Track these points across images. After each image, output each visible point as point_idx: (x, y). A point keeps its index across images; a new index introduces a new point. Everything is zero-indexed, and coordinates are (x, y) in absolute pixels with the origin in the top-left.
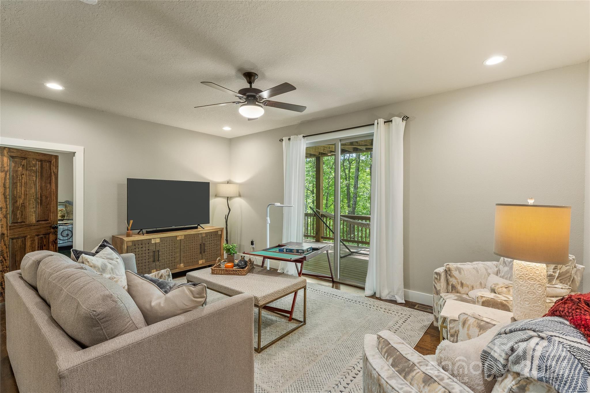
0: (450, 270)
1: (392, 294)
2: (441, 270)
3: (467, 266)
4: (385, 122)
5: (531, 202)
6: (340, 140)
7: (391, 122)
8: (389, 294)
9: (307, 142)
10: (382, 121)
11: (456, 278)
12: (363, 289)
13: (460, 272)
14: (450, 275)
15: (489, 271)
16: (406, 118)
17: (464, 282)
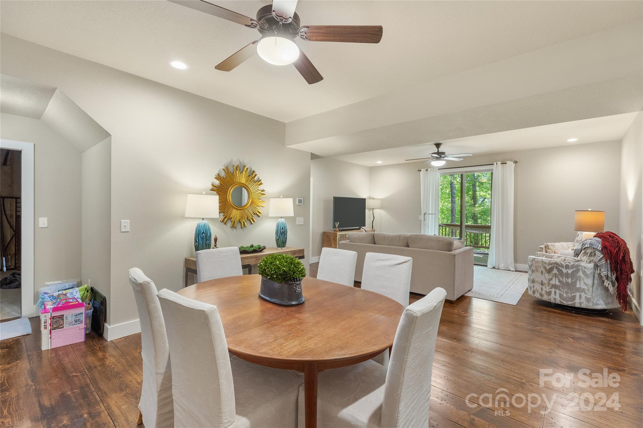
0: (548, 246)
1: (507, 266)
2: (543, 246)
3: (557, 244)
4: (501, 164)
5: (590, 210)
6: (466, 172)
7: (505, 164)
8: (504, 266)
9: (441, 172)
10: (499, 163)
11: (552, 250)
12: (487, 266)
13: (554, 247)
14: (548, 249)
15: (569, 246)
16: (516, 162)
17: (556, 251)
